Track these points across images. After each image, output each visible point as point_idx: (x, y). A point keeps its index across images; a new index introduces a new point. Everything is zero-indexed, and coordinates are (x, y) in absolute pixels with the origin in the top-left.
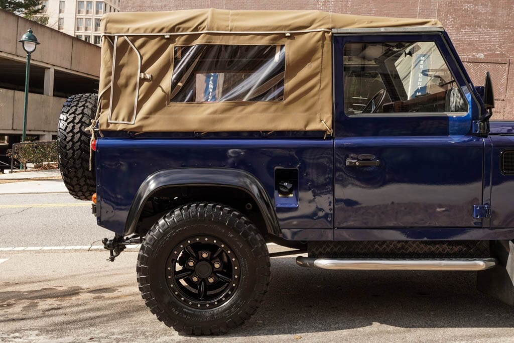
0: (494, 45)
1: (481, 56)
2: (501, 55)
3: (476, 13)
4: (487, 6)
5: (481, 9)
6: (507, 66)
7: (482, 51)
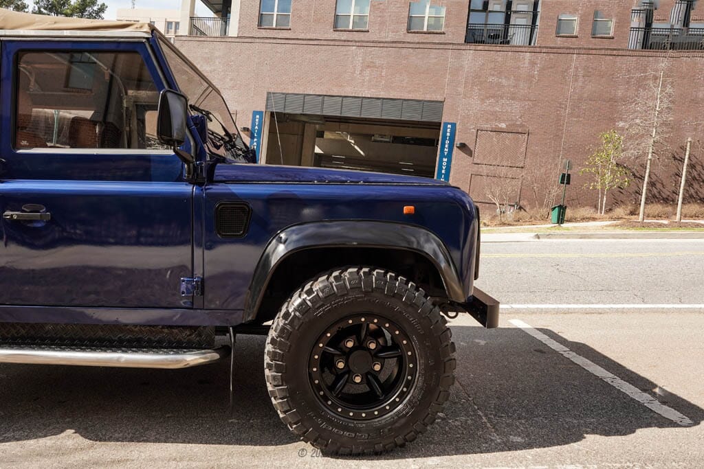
0: (515, 116)
1: (503, 125)
2: (522, 126)
3: (500, 85)
4: (509, 79)
5: (504, 81)
6: (526, 135)
7: (504, 121)
